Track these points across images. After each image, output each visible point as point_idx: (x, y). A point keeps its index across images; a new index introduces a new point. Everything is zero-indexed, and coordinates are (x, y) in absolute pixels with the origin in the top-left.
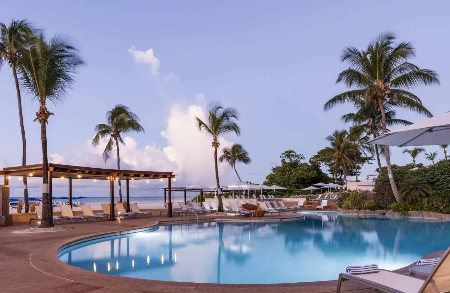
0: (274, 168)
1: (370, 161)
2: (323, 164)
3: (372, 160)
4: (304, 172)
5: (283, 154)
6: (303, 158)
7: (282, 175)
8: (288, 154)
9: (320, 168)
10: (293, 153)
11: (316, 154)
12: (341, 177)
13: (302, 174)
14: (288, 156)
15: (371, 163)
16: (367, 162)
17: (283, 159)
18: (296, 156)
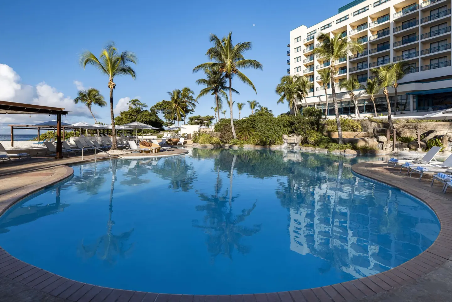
0: (121, 112)
1: (192, 112)
2: (161, 112)
3: (193, 111)
4: (147, 117)
5: (130, 102)
6: (146, 106)
7: (129, 118)
8: (134, 102)
9: (157, 115)
10: (138, 102)
11: (155, 104)
12: (172, 121)
13: (145, 119)
14: (134, 104)
15: (192, 114)
16: (190, 113)
17: (130, 106)
18: (140, 105)
